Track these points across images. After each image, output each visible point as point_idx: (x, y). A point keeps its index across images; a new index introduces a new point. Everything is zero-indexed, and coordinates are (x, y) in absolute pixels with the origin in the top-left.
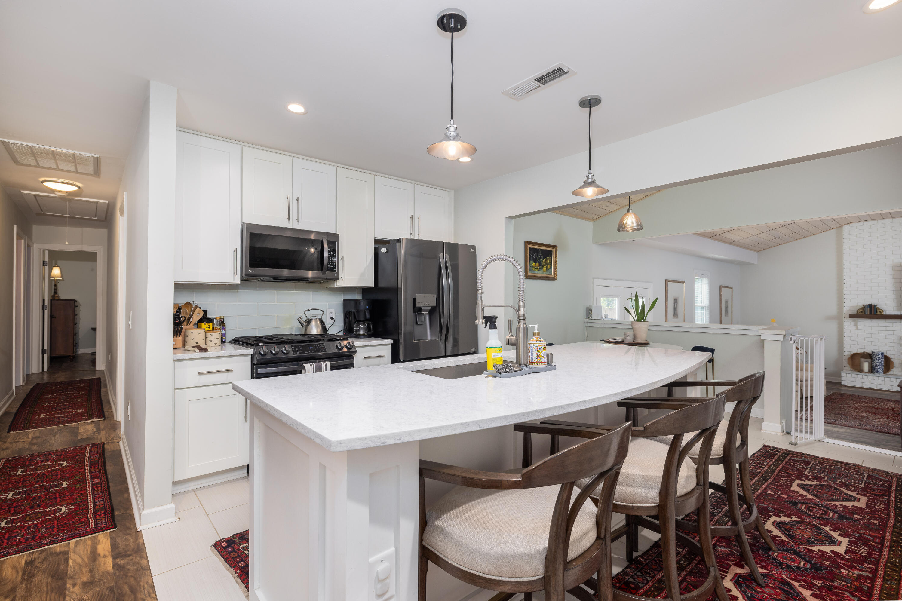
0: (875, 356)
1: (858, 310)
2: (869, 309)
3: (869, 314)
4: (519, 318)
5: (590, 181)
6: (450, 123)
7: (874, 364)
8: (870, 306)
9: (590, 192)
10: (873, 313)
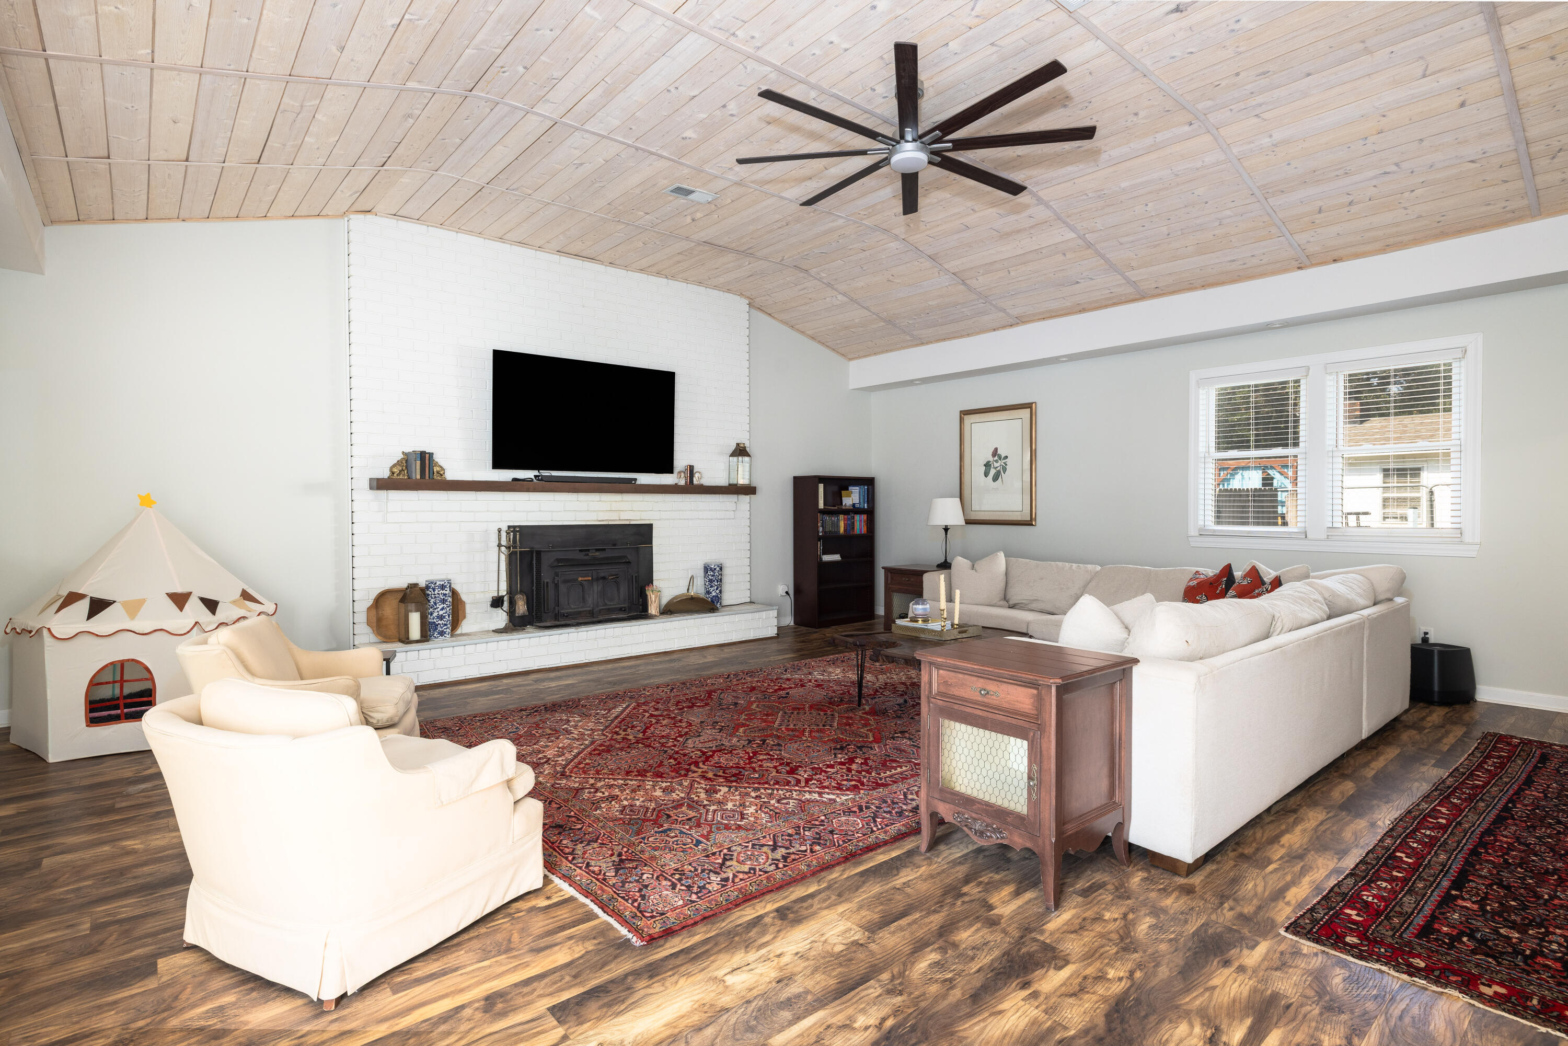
0: (436, 592)
1: (394, 466)
2: (418, 462)
3: (418, 477)
7: (435, 614)
8: (423, 455)
10: (427, 477)
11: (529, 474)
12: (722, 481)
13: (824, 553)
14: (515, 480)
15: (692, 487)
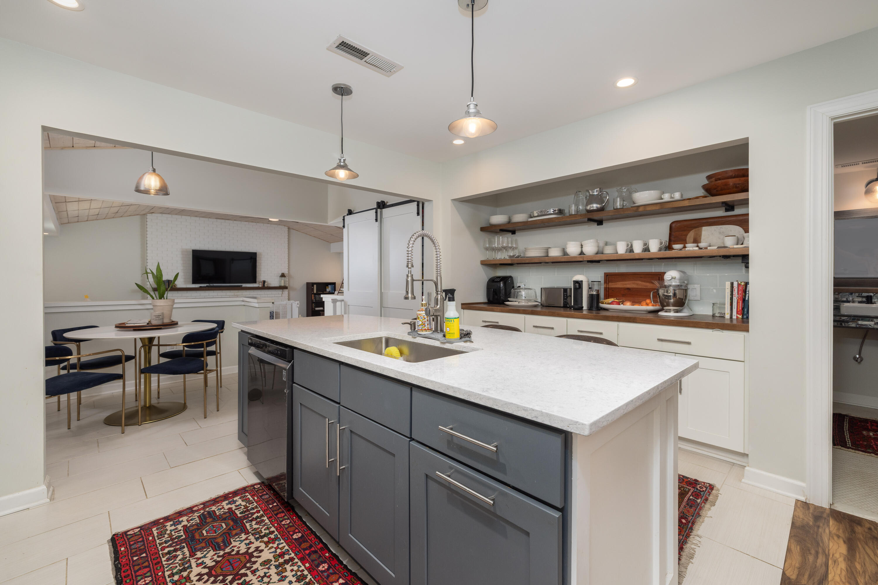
4: (437, 292)
5: (342, 164)
6: (471, 100)
9: (342, 174)
11: (205, 285)
12: (277, 285)
13: (316, 307)
14: (201, 287)
15: (265, 287)
